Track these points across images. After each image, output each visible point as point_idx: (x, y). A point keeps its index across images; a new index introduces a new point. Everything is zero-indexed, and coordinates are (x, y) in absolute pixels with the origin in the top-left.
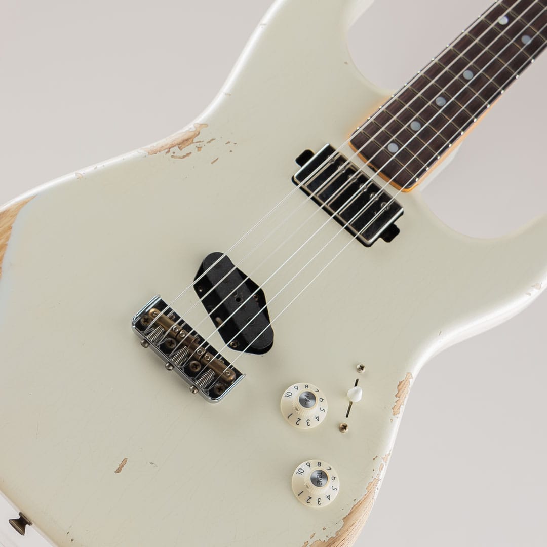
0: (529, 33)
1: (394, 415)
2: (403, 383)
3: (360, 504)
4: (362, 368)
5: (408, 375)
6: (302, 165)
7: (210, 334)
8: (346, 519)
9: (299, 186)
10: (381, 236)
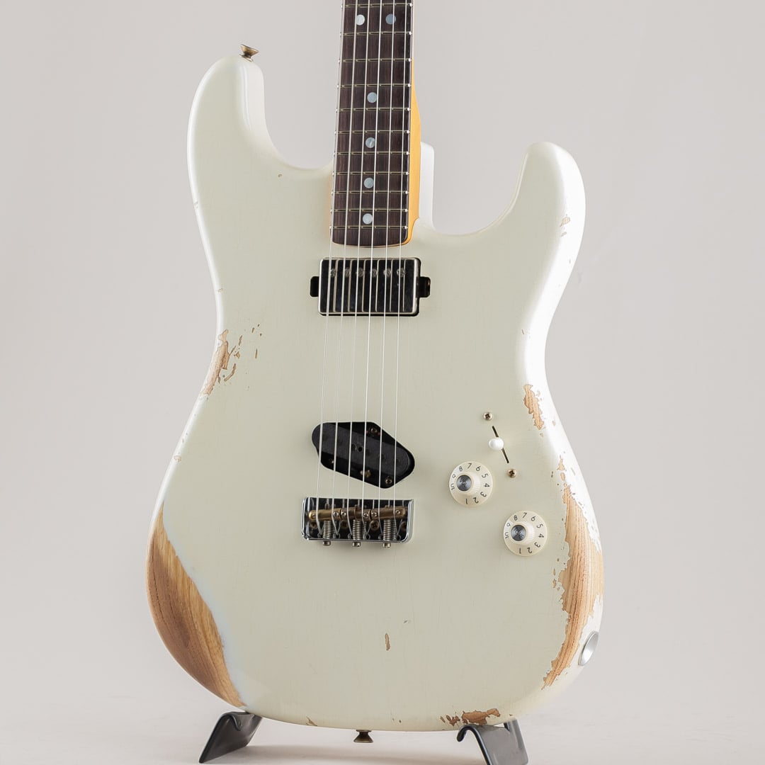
0: (387, 11)
1: (540, 428)
2: (527, 399)
3: (569, 518)
4: (488, 416)
5: (526, 388)
6: (317, 295)
7: (362, 490)
8: (567, 539)
9: (327, 315)
10: (418, 296)
